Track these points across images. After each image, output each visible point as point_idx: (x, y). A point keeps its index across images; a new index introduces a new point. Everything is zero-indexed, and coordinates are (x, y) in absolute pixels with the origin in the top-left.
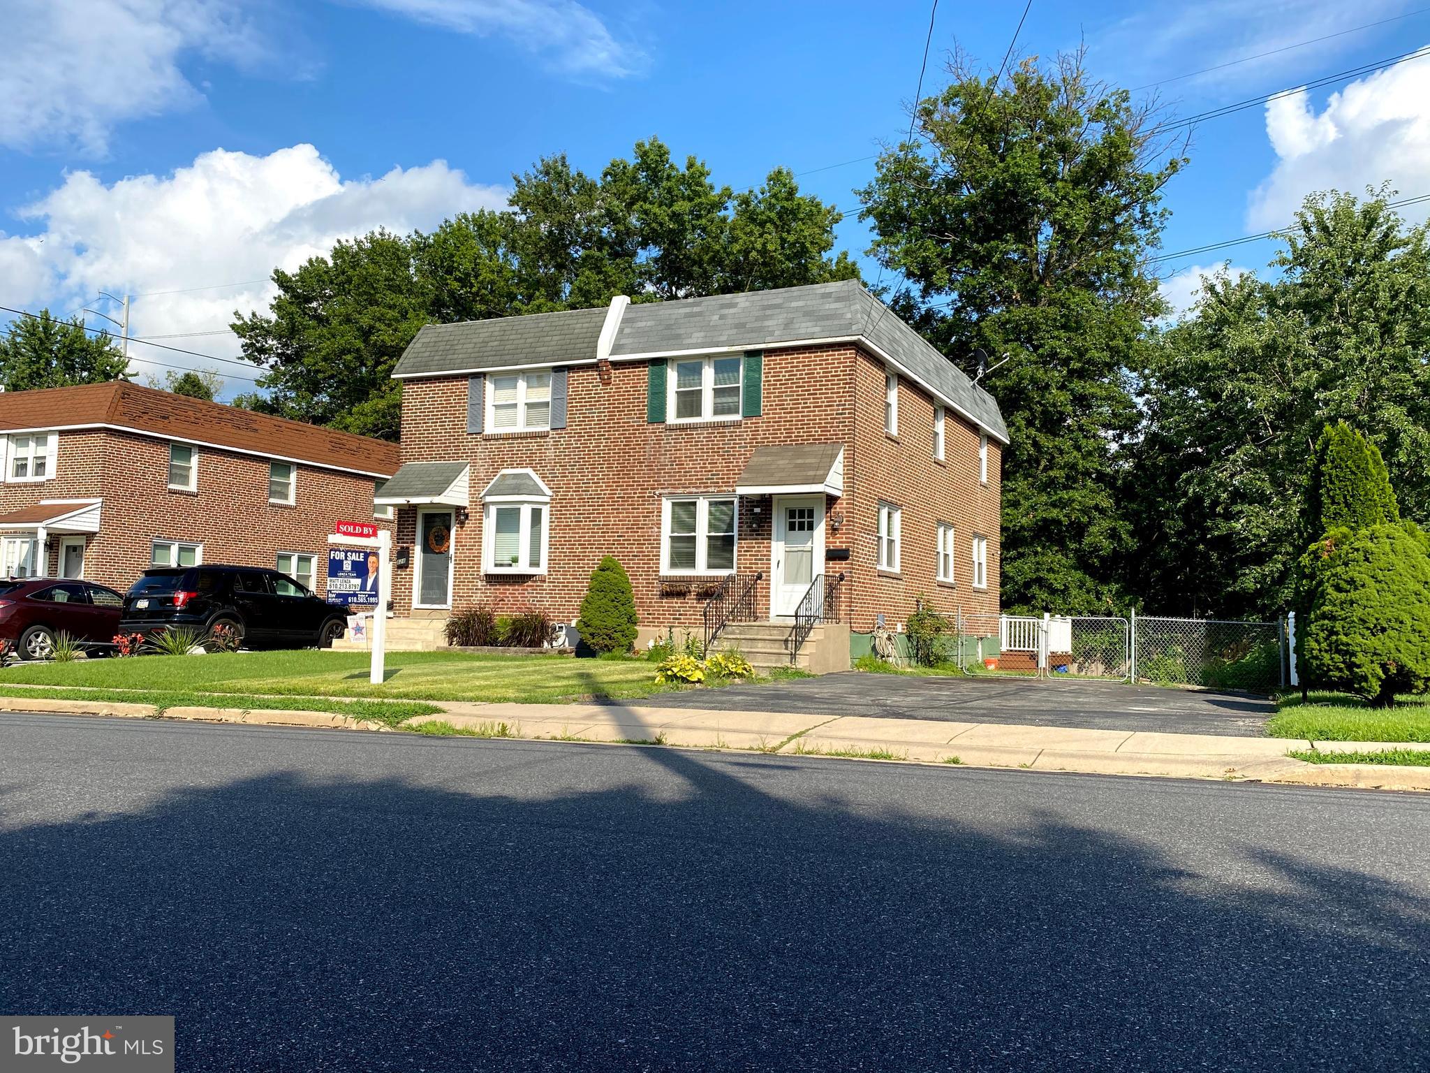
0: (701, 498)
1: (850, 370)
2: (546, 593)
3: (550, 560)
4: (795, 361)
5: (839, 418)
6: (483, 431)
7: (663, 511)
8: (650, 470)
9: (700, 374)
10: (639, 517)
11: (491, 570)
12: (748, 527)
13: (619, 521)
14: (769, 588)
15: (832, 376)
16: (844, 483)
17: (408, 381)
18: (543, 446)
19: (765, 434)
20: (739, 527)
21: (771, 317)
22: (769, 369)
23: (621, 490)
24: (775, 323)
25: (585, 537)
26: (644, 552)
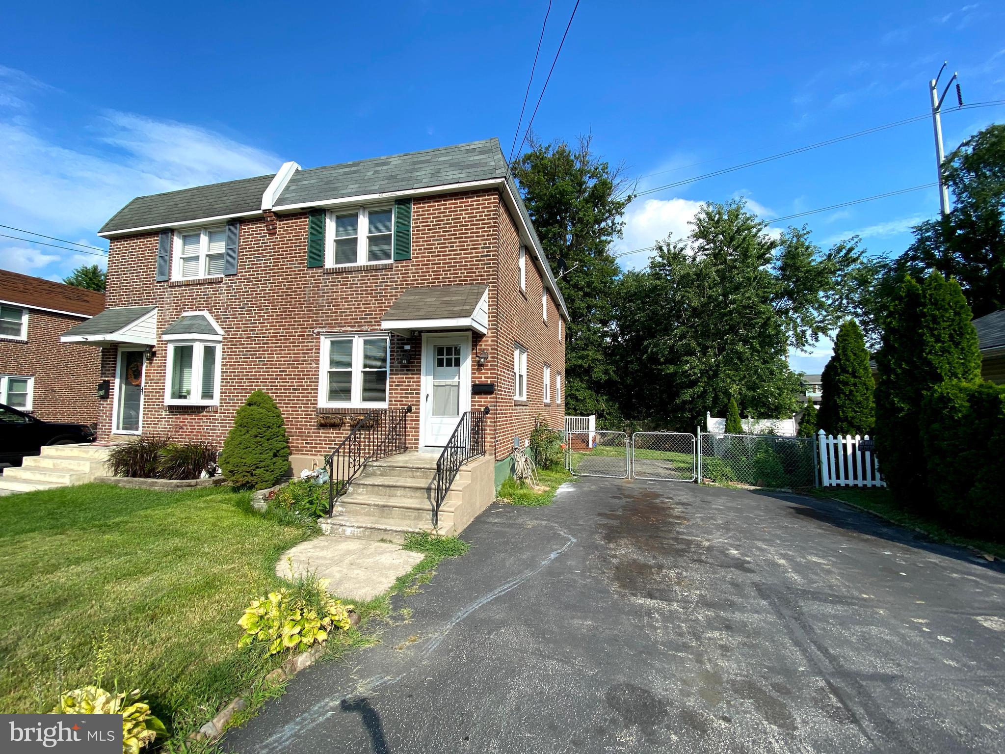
0: (356, 336)
1: (494, 215)
2: (218, 423)
3: (221, 393)
4: (442, 207)
5: (484, 260)
6: (170, 279)
7: (321, 348)
8: (310, 311)
9: (356, 223)
10: (299, 354)
11: (169, 401)
12: (398, 363)
13: (282, 357)
14: (418, 421)
15: (477, 220)
16: (489, 321)
17: (113, 239)
18: (218, 291)
19: (415, 276)
20: (391, 363)
21: (419, 169)
22: (418, 216)
23: (283, 329)
24: (423, 173)
25: (252, 372)
26: (304, 386)
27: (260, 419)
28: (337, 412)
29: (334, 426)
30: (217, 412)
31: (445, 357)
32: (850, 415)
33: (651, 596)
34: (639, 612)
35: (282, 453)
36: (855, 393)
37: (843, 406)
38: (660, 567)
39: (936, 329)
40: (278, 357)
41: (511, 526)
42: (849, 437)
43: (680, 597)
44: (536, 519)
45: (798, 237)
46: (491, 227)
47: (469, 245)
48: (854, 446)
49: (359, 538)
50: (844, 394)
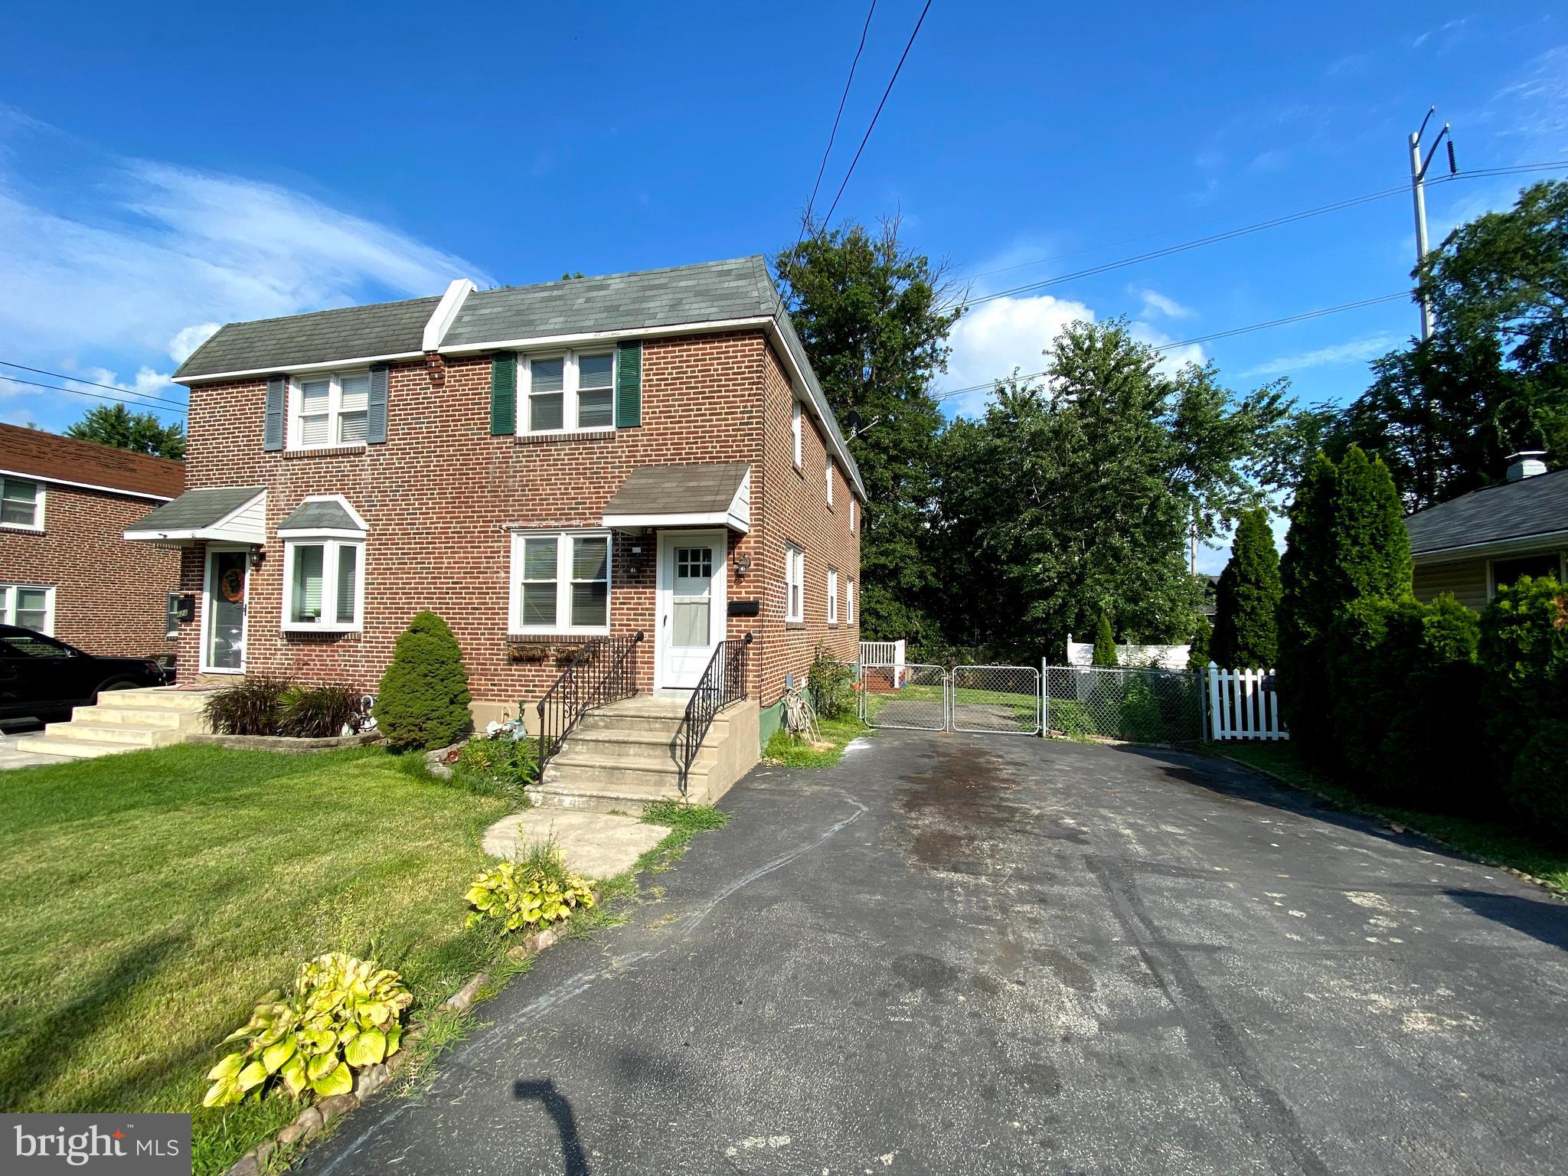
0: (563, 534)
1: (758, 366)
2: (361, 657)
3: (366, 613)
4: (685, 354)
5: (744, 430)
6: (285, 448)
7: (513, 550)
8: (495, 496)
9: (561, 373)
10: (481, 558)
11: (288, 625)
12: (624, 572)
13: (455, 563)
14: (653, 652)
15: (734, 374)
16: (751, 514)
17: (195, 386)
18: (358, 466)
19: (647, 450)
20: (613, 572)
21: (652, 298)
22: (650, 364)
23: (457, 523)
24: (658, 304)
25: (410, 583)
26: (487, 604)
27: (431, 652)
28: (537, 640)
29: (533, 660)
30: (359, 641)
31: (689, 563)
32: (1251, 641)
33: (956, 870)
34: (938, 886)
35: (459, 700)
36: (1258, 611)
37: (1243, 628)
38: (972, 839)
39: (1353, 527)
40: (449, 563)
41: (782, 793)
42: (1248, 671)
43: (990, 871)
44: (816, 784)
45: (1201, 377)
46: (753, 383)
47: (723, 408)
48: (1255, 684)
49: (582, 810)
50: (1244, 611)
